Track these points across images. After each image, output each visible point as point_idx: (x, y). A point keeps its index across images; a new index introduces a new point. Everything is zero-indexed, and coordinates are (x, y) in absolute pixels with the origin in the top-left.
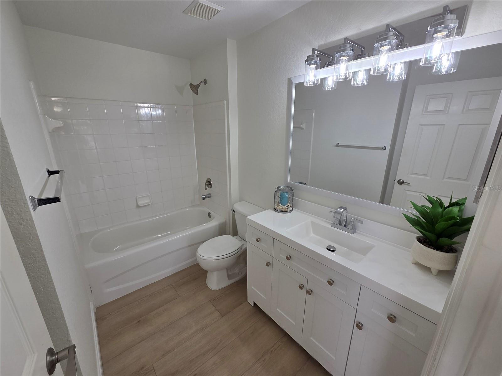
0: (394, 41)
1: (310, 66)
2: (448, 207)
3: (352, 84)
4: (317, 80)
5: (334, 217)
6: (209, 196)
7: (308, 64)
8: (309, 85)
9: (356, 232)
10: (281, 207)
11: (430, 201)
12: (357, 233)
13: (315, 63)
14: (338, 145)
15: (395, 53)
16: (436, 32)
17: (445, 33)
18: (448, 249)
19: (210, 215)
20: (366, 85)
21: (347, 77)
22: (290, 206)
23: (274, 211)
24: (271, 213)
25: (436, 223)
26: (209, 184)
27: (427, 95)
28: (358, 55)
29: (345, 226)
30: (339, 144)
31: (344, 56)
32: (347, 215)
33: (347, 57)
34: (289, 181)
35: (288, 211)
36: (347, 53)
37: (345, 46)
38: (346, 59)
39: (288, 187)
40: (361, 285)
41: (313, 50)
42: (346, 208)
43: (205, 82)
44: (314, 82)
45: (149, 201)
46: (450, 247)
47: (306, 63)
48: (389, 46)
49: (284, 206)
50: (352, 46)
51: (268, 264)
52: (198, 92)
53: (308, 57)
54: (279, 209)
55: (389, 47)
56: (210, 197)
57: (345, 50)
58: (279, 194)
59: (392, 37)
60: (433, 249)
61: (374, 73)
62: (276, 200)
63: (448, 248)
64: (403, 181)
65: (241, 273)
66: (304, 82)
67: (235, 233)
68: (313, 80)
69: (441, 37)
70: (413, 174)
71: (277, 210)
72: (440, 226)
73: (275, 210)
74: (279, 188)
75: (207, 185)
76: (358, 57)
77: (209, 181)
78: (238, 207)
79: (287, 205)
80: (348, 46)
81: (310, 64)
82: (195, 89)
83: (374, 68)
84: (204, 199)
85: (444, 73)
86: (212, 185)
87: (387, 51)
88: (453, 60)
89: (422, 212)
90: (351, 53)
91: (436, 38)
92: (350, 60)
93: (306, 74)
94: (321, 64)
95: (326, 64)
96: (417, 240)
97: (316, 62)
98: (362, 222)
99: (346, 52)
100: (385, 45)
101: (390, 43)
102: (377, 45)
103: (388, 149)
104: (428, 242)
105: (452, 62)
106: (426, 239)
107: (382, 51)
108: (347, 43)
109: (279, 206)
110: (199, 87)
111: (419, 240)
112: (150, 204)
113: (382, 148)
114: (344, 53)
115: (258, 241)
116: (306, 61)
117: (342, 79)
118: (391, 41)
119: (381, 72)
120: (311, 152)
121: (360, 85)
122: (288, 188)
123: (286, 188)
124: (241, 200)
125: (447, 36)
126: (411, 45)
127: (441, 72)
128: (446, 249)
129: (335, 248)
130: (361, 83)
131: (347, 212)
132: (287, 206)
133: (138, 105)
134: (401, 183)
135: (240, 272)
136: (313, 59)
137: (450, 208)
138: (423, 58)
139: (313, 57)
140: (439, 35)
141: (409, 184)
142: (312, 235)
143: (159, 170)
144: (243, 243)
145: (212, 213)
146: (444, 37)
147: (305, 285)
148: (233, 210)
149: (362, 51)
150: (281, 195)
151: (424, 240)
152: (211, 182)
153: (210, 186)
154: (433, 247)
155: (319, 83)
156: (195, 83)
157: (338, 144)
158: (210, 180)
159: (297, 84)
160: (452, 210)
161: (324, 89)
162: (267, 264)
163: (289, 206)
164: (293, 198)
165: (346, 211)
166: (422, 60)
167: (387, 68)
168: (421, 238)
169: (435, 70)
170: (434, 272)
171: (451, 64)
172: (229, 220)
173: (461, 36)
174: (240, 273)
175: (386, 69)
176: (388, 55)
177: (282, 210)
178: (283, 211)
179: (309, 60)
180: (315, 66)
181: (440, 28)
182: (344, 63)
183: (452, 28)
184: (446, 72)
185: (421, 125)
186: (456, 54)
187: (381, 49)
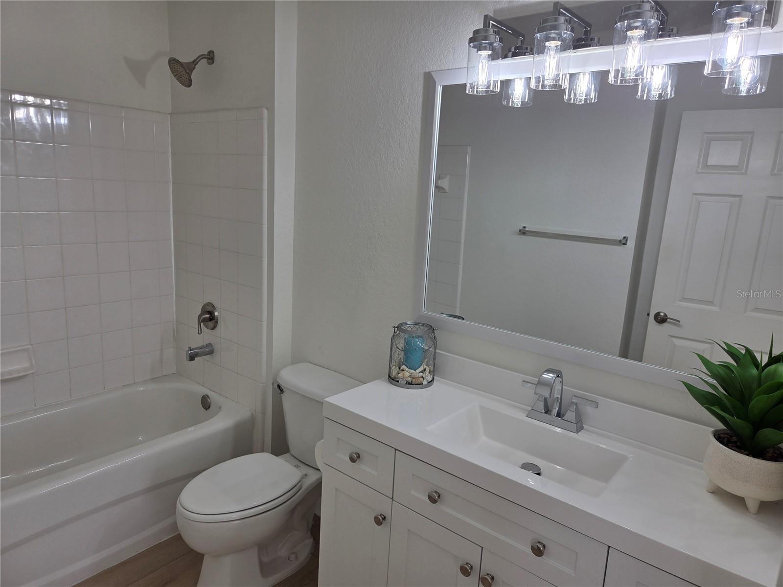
0: (653, 21)
1: (479, 52)
2: (768, 364)
3: (566, 98)
4: (495, 82)
5: (535, 393)
6: (209, 350)
7: (474, 47)
8: (475, 93)
9: (582, 428)
10: (407, 373)
11: (731, 352)
12: (586, 430)
13: (491, 47)
14: (523, 232)
15: (655, 44)
16: (730, 15)
17: (746, 20)
18: (776, 455)
19: (206, 403)
20: (594, 103)
21: (560, 84)
22: (428, 370)
23: (391, 383)
24: (380, 389)
25: (750, 400)
26: (209, 317)
27: (706, 133)
28: (579, 40)
29: (559, 415)
30: (527, 229)
31: (554, 39)
32: (562, 388)
33: (559, 43)
34: (424, 311)
35: (425, 382)
36: (560, 35)
37: (556, 20)
38: (556, 46)
39: (424, 325)
40: (609, 547)
41: (487, 19)
42: (560, 372)
43: (210, 57)
44: (488, 87)
45: (26, 365)
46: (778, 450)
47: (471, 44)
48: (643, 29)
49: (415, 370)
50: (568, 21)
51: (380, 520)
52: (190, 80)
53: (476, 32)
54: (403, 379)
55: (643, 32)
56: (211, 352)
57: (555, 27)
58: (402, 341)
59: (649, 14)
60: (747, 455)
61: (616, 81)
62: (395, 357)
63: (774, 452)
64: (666, 315)
65: (297, 557)
66: (465, 85)
67: (280, 447)
68: (486, 83)
69: (740, 25)
70: (685, 299)
71: (398, 381)
72: (759, 402)
73: (393, 380)
74: (403, 328)
75: (204, 320)
76: (579, 43)
77: (210, 309)
78: (290, 377)
79: (420, 369)
80: (562, 19)
81: (479, 48)
82: (184, 72)
83: (615, 70)
84: (192, 358)
85: (744, 94)
86: (217, 322)
87: (640, 39)
88: (759, 70)
89: (722, 374)
90: (567, 34)
91: (731, 26)
92: (564, 48)
93: (469, 66)
94: (502, 50)
95: (509, 51)
96: (715, 438)
97: (491, 44)
98: (596, 405)
99: (557, 31)
100: (637, 28)
101: (645, 25)
102: (621, 25)
103: (631, 244)
104: (736, 442)
105: (757, 73)
106: (731, 437)
107: (630, 39)
108: (561, 14)
109: (403, 370)
110: (194, 68)
111: (719, 437)
112: (27, 375)
113: (620, 241)
114: (554, 33)
115: (353, 460)
116: (471, 40)
117: (549, 86)
118: (646, 20)
119: (629, 79)
120: (462, 245)
121: (583, 102)
122: (422, 328)
123: (417, 327)
124: (297, 358)
125: (750, 24)
126: (680, 33)
127: (739, 91)
128: (770, 455)
129: (540, 470)
130: (584, 98)
131: (562, 382)
132: (421, 372)
133: (15, 99)
134: (661, 319)
135: (293, 553)
136: (486, 38)
137: (773, 367)
138: (709, 60)
139: (486, 33)
140: (736, 21)
141: (679, 322)
142: (484, 438)
143: (64, 277)
144: (304, 473)
145: (214, 397)
146: (743, 25)
147: (475, 562)
148: (279, 386)
149: (586, 33)
150: (407, 343)
151: (728, 438)
152: (216, 314)
153: (211, 324)
154: (746, 453)
155: (498, 91)
156: (185, 59)
157: (524, 227)
158: (213, 306)
159: (445, 88)
160: (775, 371)
161: (505, 103)
162: (376, 519)
163: (425, 370)
164: (435, 352)
165: (561, 379)
166: (707, 64)
167: (642, 73)
168: (722, 435)
169: (728, 86)
170: (752, 505)
171: (756, 77)
172: (264, 413)
173: (772, 28)
174: (293, 557)
175: (639, 74)
176: (642, 46)
177: (409, 379)
178: (411, 384)
179: (477, 40)
180: (490, 52)
181: (737, 8)
182: (552, 53)
183: (757, 10)
184: (748, 91)
185: (695, 194)
186: (764, 59)
187: (629, 33)
